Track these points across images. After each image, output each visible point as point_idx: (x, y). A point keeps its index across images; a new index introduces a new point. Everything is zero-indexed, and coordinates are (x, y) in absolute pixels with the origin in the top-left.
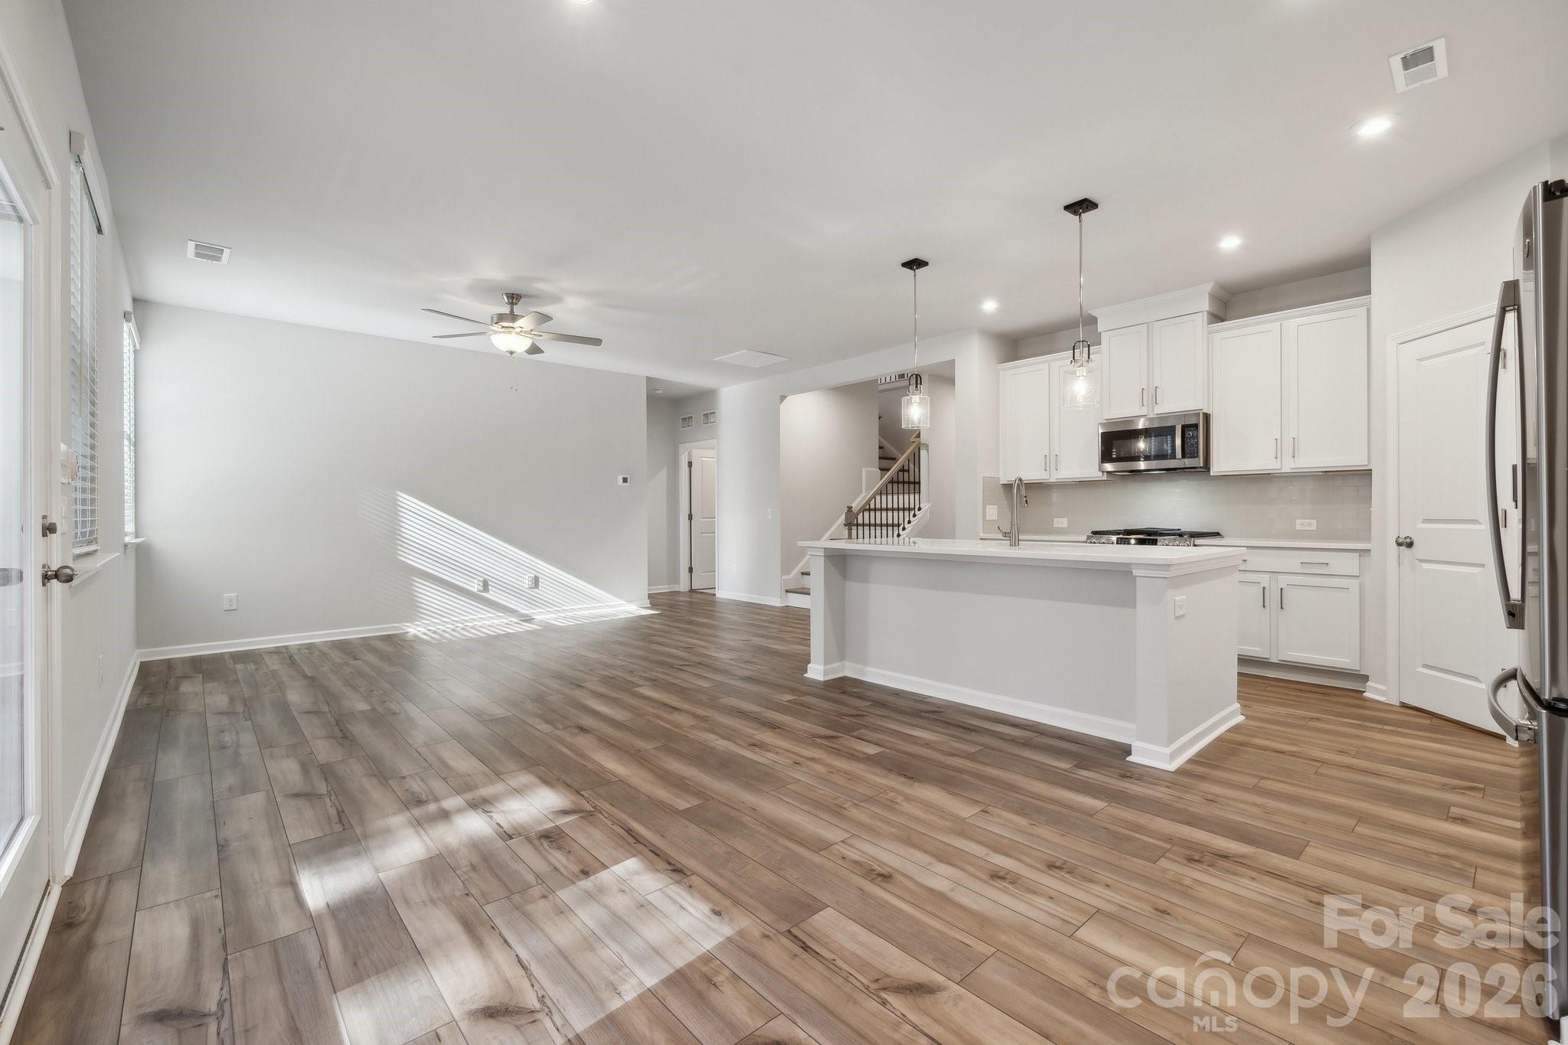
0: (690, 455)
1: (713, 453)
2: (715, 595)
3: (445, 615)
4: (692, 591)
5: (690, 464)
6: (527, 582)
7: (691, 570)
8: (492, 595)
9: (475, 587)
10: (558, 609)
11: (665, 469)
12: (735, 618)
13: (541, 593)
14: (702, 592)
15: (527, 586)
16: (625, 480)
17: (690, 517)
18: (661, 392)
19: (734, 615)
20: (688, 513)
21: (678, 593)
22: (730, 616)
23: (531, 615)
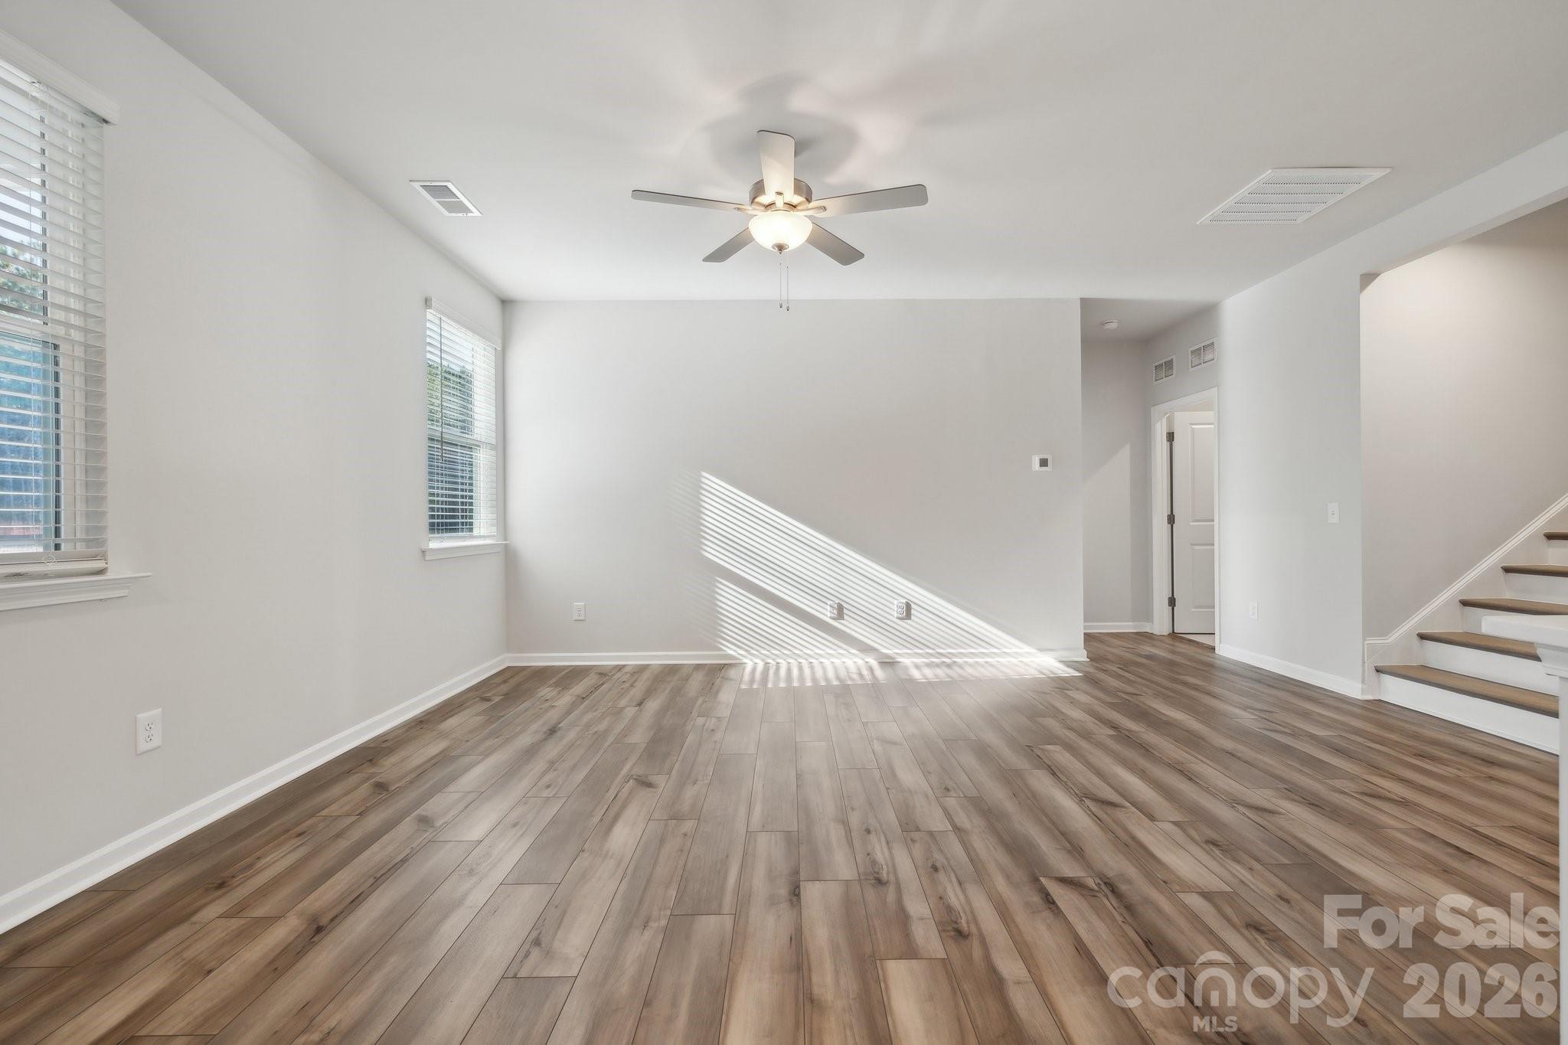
0: (1170, 421)
1: (1210, 415)
2: (1213, 649)
3: (786, 646)
4: (1174, 635)
5: (1171, 437)
6: (895, 610)
7: (1172, 602)
8: (847, 626)
9: (826, 614)
10: (930, 651)
11: (1128, 446)
12: (1247, 719)
13: (914, 624)
14: (1190, 641)
15: (896, 615)
16: (1044, 463)
17: (1171, 519)
18: (1113, 326)
19: (1245, 708)
20: (1166, 512)
21: (1147, 637)
22: (1237, 711)
23: (895, 656)
